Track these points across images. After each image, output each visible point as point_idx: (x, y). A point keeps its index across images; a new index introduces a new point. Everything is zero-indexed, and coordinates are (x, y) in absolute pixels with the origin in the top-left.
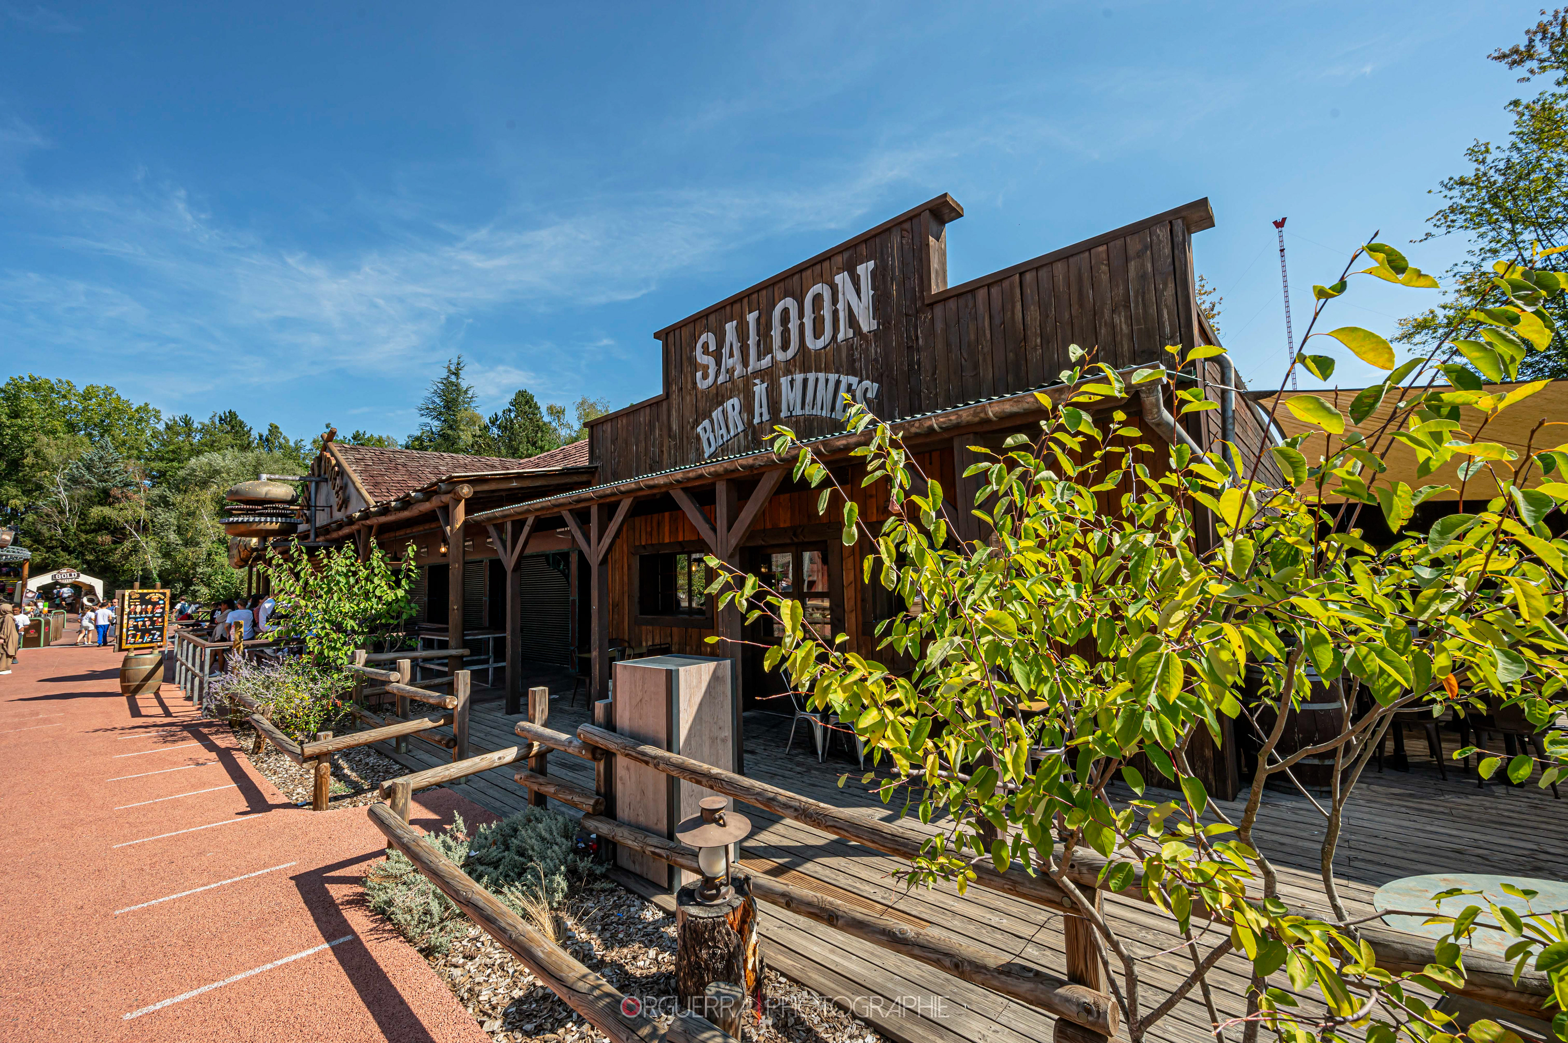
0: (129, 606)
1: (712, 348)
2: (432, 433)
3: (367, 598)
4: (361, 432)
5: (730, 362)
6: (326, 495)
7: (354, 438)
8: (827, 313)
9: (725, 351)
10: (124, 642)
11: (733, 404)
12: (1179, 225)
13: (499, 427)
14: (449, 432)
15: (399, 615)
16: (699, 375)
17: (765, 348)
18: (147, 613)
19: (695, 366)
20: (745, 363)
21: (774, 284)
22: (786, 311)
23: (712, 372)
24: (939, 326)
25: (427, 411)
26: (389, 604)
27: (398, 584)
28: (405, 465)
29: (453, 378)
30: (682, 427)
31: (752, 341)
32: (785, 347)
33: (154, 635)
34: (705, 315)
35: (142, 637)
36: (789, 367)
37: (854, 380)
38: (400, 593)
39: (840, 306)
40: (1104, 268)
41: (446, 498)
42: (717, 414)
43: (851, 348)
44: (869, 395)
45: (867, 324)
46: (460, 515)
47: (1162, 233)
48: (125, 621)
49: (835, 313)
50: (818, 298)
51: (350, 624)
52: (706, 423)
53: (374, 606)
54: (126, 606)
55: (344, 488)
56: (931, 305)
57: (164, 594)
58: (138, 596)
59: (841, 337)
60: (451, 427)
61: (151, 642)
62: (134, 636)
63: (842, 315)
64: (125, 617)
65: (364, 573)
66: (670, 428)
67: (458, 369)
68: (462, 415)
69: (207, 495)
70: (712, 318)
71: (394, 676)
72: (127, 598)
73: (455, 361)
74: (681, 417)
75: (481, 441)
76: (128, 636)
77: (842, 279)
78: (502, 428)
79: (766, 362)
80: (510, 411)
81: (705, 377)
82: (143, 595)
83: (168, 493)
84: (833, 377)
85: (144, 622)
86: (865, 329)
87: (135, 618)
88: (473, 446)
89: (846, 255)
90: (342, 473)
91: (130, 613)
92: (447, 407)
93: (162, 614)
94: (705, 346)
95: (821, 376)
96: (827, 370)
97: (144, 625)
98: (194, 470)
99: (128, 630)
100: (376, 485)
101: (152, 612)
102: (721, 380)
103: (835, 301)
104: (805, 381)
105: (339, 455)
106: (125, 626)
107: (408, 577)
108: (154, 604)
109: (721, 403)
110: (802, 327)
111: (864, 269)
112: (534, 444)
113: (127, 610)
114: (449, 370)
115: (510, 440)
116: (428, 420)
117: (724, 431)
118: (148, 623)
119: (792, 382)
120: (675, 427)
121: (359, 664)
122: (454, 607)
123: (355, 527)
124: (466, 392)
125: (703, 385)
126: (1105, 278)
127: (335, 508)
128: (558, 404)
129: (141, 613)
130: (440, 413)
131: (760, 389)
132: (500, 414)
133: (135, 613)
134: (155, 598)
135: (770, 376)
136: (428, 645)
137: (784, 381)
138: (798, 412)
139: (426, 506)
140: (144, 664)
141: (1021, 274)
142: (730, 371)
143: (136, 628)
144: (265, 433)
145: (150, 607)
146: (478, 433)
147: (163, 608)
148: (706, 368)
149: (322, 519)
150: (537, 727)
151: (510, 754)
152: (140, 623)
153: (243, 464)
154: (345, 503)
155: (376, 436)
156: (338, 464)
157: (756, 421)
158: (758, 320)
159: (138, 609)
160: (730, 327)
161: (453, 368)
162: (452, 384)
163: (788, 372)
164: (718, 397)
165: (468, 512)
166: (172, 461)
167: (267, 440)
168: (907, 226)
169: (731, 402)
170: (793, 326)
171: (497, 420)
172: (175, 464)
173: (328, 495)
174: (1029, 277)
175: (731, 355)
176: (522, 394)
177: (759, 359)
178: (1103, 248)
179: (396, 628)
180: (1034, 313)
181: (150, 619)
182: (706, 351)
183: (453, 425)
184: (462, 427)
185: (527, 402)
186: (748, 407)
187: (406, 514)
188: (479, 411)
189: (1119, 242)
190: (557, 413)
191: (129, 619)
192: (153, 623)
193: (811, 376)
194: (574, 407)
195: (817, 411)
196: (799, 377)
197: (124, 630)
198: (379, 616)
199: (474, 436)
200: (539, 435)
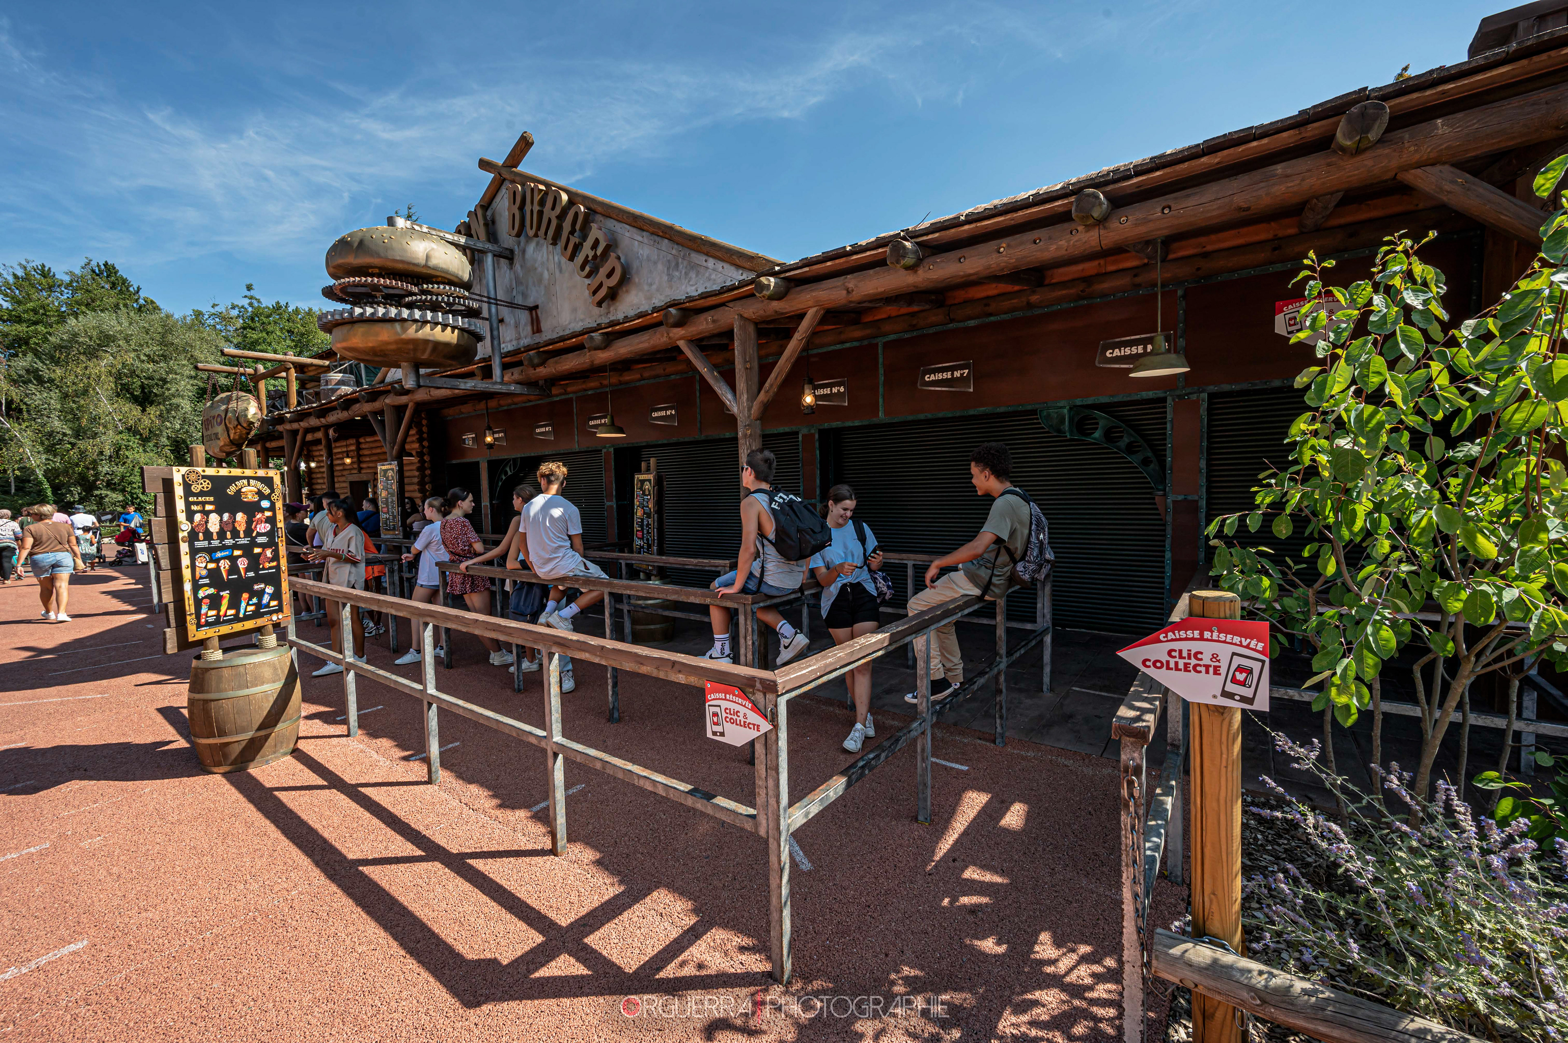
0: (190, 516)
10: (191, 620)
18: (235, 534)
33: (260, 594)
35: (234, 604)
48: (185, 560)
54: (181, 517)
57: (268, 481)
58: (207, 485)
61: (257, 615)
62: (215, 603)
64: (184, 547)
69: (100, 367)
72: (179, 491)
76: (198, 603)
82: (219, 485)
85: (233, 560)
87: (210, 551)
91: (193, 536)
93: (271, 534)
97: (234, 569)
98: (76, 335)
99: (196, 587)
101: (248, 532)
106: (187, 573)
108: (252, 509)
113: (185, 527)
118: (242, 564)
129: (222, 535)
133: (208, 535)
134: (249, 492)
140: (258, 681)
143: (214, 576)
145: (240, 517)
147: (272, 520)
152: (224, 565)
159: (214, 523)
181: (247, 550)
191: (194, 552)
192: (254, 562)
197: (188, 587)
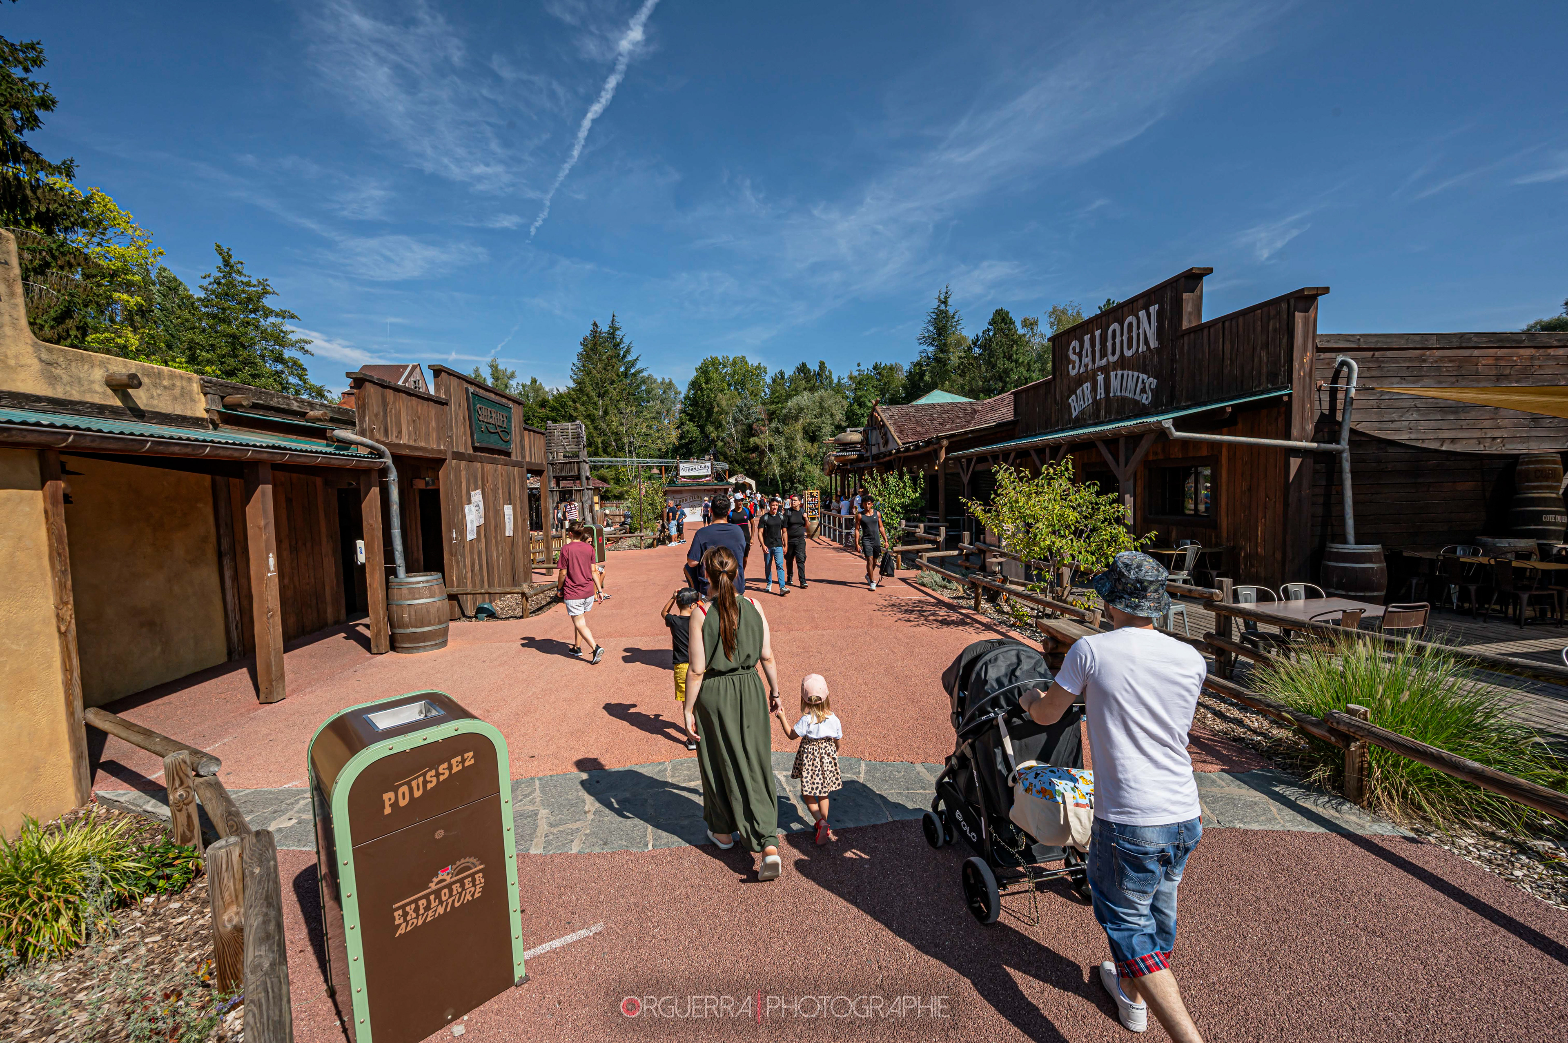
1: (1077, 350)
2: (929, 358)
3: (904, 497)
4: (879, 363)
5: (1086, 360)
6: (875, 436)
7: (874, 369)
8: (1134, 335)
9: (1084, 353)
11: (1087, 385)
12: (1292, 302)
13: (980, 347)
14: (941, 355)
15: (917, 505)
16: (1071, 366)
17: (1103, 355)
19: (1069, 361)
20: (1094, 362)
21: (1109, 314)
22: (1114, 331)
23: (1077, 365)
24: (1186, 347)
25: (924, 340)
26: (912, 500)
27: (916, 491)
28: (914, 416)
29: (943, 307)
30: (1062, 399)
31: (1097, 348)
32: (1113, 353)
34: (1074, 329)
36: (1116, 366)
37: (1145, 377)
38: (917, 495)
39: (1141, 331)
40: (1259, 323)
41: (936, 446)
42: (1079, 392)
43: (1144, 357)
44: (1152, 387)
45: (1153, 344)
46: (943, 455)
47: (1284, 306)
49: (1138, 335)
50: (1130, 324)
51: (898, 509)
52: (1073, 397)
53: (907, 501)
55: (885, 434)
56: (1183, 336)
59: (1140, 350)
60: (942, 351)
63: (1141, 337)
65: (902, 485)
66: (1056, 398)
67: (946, 298)
68: (951, 339)
69: (799, 426)
70: (1078, 331)
71: (918, 530)
73: (944, 291)
74: (1062, 393)
75: (966, 361)
77: (1142, 314)
78: (983, 347)
79: (1104, 362)
80: (989, 330)
81: (1074, 368)
83: (779, 426)
84: (1136, 374)
86: (1152, 347)
88: (959, 367)
89: (1145, 299)
90: (884, 425)
92: (939, 334)
94: (1074, 349)
95: (1130, 372)
96: (1133, 370)
98: (790, 409)
100: (901, 432)
102: (1081, 371)
103: (1138, 328)
104: (1123, 375)
105: (881, 414)
107: (920, 487)
109: (1081, 385)
110: (1122, 341)
111: (1153, 309)
112: (1010, 358)
114: (940, 300)
115: (990, 357)
116: (925, 347)
117: (1082, 402)
119: (1116, 375)
120: (1058, 398)
121: (903, 526)
122: (941, 501)
123: (892, 457)
124: (953, 317)
125: (1073, 373)
126: (1259, 328)
127: (881, 446)
128: (1031, 316)
130: (934, 340)
131: (1100, 378)
132: (980, 335)
135: (1105, 370)
136: (930, 520)
137: (1112, 374)
138: (1118, 394)
139: (927, 449)
141: (1224, 323)
142: (1086, 366)
144: (817, 369)
146: (963, 355)
148: (1074, 362)
149: (875, 450)
150: (966, 545)
151: (956, 553)
153: (814, 402)
154: (886, 443)
155: (888, 364)
156: (882, 420)
157: (1098, 398)
158: (1101, 335)
160: (1087, 338)
161: (942, 298)
162: (941, 312)
163: (1115, 369)
164: (1079, 381)
165: (947, 453)
166: (778, 403)
167: (819, 374)
168: (1175, 285)
169: (1086, 385)
170: (1118, 340)
171: (978, 340)
172: (780, 405)
173: (877, 437)
174: (1227, 324)
175: (1087, 356)
176: (998, 312)
177: (1101, 360)
178: (1260, 311)
179: (916, 512)
180: (1228, 346)
182: (1074, 353)
183: (943, 349)
184: (951, 350)
185: (1003, 320)
186: (1094, 389)
187: (917, 452)
188: (964, 333)
189: (1265, 309)
190: (1031, 324)
193: (1126, 372)
194: (1047, 316)
195: (1127, 394)
196: (1120, 372)
198: (908, 505)
199: (960, 358)
200: (1015, 348)
